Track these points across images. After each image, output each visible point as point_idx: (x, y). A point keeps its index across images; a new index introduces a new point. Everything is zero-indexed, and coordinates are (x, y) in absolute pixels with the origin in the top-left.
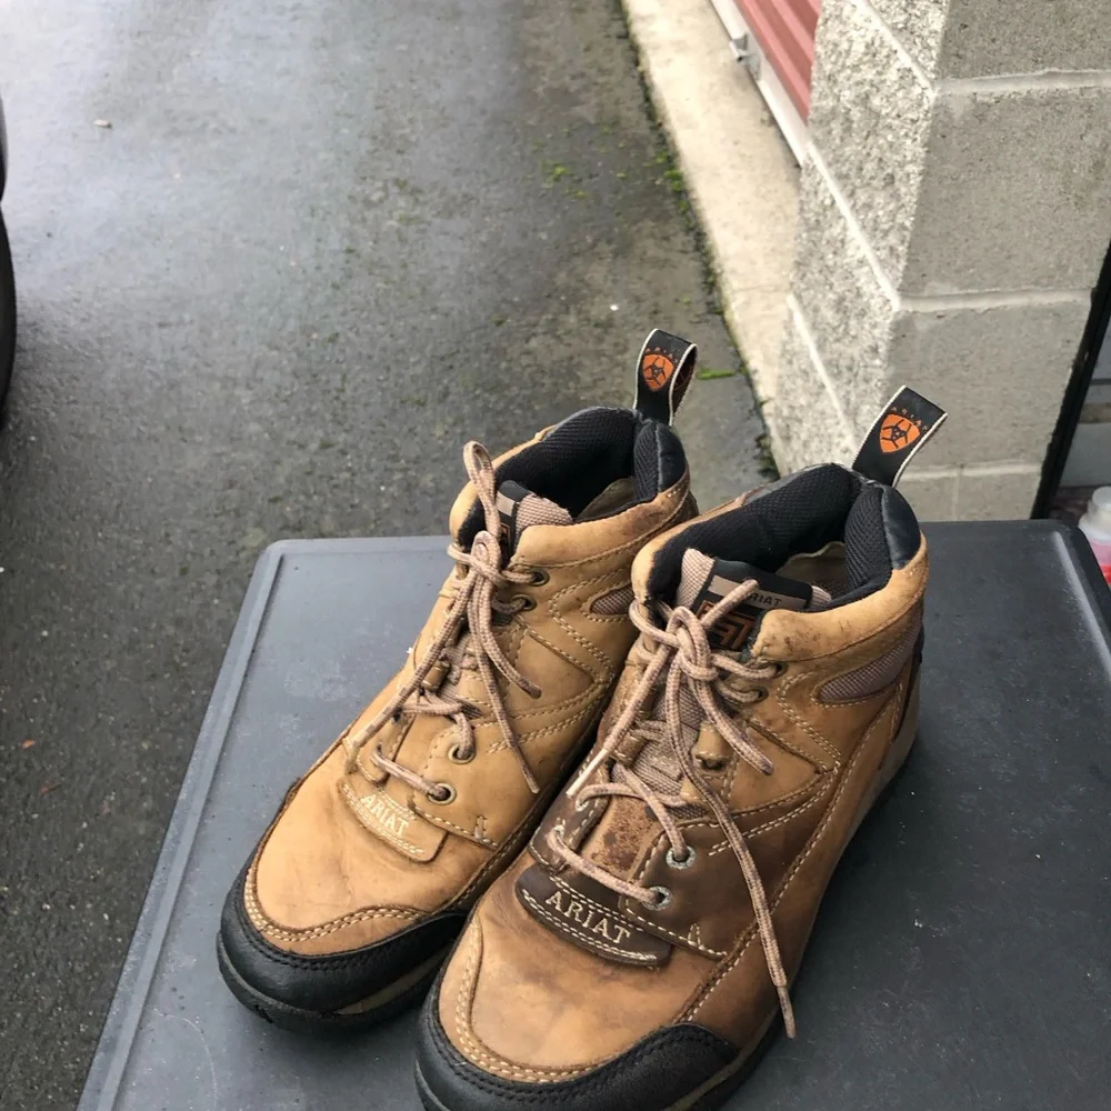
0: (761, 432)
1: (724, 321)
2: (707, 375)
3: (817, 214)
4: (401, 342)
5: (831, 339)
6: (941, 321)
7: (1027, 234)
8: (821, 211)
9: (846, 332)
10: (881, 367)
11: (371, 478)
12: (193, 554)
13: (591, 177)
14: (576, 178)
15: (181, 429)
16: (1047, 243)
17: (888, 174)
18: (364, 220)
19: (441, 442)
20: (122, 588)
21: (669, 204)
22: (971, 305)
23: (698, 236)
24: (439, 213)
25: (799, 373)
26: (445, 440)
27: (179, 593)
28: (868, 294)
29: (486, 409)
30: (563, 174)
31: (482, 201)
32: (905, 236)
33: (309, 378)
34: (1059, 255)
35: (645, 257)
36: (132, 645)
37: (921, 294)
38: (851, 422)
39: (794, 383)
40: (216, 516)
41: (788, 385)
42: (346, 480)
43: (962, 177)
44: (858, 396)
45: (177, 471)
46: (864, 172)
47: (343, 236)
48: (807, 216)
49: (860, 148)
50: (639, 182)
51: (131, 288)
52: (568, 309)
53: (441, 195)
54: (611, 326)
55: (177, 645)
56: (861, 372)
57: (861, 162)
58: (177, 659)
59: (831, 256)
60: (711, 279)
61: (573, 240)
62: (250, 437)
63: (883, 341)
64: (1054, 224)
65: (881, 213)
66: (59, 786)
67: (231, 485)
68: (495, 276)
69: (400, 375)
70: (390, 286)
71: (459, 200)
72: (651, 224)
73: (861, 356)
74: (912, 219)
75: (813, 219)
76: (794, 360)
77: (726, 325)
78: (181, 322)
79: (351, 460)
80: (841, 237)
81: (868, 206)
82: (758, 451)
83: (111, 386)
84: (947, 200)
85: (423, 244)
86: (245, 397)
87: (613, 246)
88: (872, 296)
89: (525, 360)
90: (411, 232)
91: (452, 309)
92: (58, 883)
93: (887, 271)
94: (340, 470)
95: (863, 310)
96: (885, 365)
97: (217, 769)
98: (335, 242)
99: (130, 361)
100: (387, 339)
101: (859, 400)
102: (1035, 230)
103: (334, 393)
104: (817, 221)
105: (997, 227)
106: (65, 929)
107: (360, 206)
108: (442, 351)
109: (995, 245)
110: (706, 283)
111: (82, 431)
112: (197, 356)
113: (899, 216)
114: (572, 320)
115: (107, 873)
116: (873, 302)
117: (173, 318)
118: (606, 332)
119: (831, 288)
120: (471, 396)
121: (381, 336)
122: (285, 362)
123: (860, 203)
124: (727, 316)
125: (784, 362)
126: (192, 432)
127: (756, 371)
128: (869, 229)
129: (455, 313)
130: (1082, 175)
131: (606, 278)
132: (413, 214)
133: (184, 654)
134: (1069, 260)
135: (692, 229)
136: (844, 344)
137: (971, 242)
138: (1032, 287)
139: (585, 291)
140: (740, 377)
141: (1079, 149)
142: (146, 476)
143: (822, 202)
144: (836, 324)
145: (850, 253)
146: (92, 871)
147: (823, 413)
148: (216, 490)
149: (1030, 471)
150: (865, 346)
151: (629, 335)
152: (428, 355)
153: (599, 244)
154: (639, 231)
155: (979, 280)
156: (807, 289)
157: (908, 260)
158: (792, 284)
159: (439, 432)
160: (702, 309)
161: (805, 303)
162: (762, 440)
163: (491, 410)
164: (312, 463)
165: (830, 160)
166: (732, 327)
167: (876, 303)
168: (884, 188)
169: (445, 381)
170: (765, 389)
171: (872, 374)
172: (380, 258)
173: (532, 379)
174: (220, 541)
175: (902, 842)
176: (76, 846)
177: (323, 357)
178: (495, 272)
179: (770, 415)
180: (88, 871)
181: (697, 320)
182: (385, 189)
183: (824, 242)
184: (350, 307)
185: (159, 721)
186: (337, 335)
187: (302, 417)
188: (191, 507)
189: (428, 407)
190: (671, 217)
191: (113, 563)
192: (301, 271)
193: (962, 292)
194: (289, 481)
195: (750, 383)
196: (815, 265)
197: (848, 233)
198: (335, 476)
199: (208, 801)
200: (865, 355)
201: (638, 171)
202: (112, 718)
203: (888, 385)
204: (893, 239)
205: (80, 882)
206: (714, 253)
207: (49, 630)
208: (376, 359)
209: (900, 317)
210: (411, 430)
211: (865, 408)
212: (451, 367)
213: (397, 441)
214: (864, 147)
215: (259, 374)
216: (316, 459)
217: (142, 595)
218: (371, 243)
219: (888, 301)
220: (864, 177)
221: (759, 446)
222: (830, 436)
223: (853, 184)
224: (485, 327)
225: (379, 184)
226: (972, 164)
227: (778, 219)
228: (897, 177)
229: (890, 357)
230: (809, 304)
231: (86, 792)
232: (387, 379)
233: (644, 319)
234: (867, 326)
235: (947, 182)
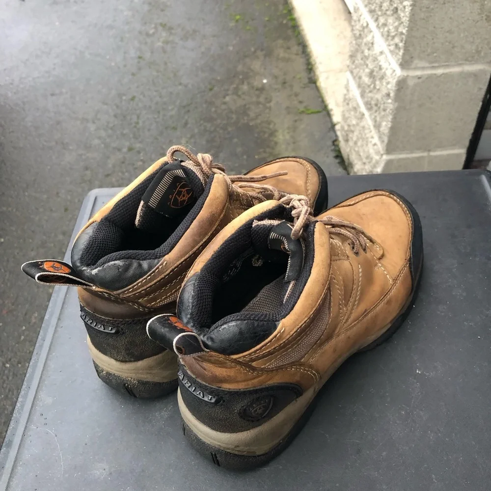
0: (335, 138)
1: (316, 87)
2: (309, 112)
3: (360, 31)
4: (165, 99)
5: (367, 91)
6: (420, 80)
7: (462, 35)
8: (362, 29)
9: (375, 87)
10: (391, 103)
12: (70, 202)
13: (253, 20)
14: (246, 21)
15: (63, 143)
16: (471, 40)
17: (395, 8)
18: (146, 43)
20: (37, 218)
21: (290, 32)
22: (434, 72)
23: (303, 46)
24: (182, 39)
25: (352, 109)
27: (64, 220)
28: (385, 69)
29: (205, 131)
30: (239, 19)
31: (202, 32)
32: (403, 38)
33: (122, 118)
34: (477, 46)
35: (279, 57)
36: (43, 245)
37: (410, 67)
38: (377, 131)
39: (350, 113)
41: (347, 115)
42: (140, 166)
43: (432, 7)
44: (380, 118)
45: (62, 163)
46: (383, 8)
47: (137, 51)
48: (355, 32)
50: (275, 22)
51: (38, 77)
52: (243, 82)
53: (182, 30)
54: (264, 90)
55: (64, 244)
56: (382, 107)
59: (367, 51)
60: (310, 67)
61: (245, 50)
62: (95, 146)
63: (392, 90)
64: (475, 30)
65: (391, 27)
66: (11, 310)
67: (86, 168)
68: (208, 68)
69: (164, 115)
70: (159, 74)
71: (191, 32)
72: (282, 41)
73: (382, 98)
74: (406, 29)
75: (358, 34)
76: (350, 103)
77: (318, 89)
78: (61, 93)
79: (143, 156)
80: (371, 41)
81: (385, 25)
82: (333, 147)
83: (30, 124)
84: (424, 19)
85: (174, 53)
86: (92, 127)
87: (264, 52)
88: (387, 69)
89: (223, 107)
90: (168, 48)
91: (189, 83)
92: (12, 355)
93: (394, 56)
94: (137, 161)
95: (382, 76)
96: (393, 102)
97: (64, 303)
98: (133, 53)
99: (38, 112)
100: (158, 99)
101: (381, 120)
102: (466, 34)
103: (134, 125)
104: (360, 35)
105: (448, 32)
106: (17, 376)
107: (144, 36)
108: (184, 103)
109: (447, 41)
110: (308, 69)
111: (16, 145)
112: (69, 109)
113: (400, 28)
114: (245, 87)
116: (387, 72)
117: (57, 92)
118: (261, 93)
119: (367, 67)
120: (198, 124)
121: (155, 97)
122: (110, 111)
123: (380, 24)
124: (318, 84)
125: (345, 104)
126: (68, 145)
127: (332, 110)
128: (385, 36)
129: (190, 86)
131: (261, 68)
132: (169, 39)
134: (482, 48)
135: (301, 44)
136: (374, 93)
137: (435, 40)
138: (464, 62)
139: (251, 74)
140: (324, 112)
142: (47, 166)
143: (362, 25)
144: (370, 84)
145: (375, 49)
146: (28, 348)
147: (363, 127)
148: (80, 172)
149: (461, 152)
150: (384, 93)
151: (272, 94)
152: (178, 105)
153: (257, 51)
154: (276, 45)
155: (438, 59)
156: (355, 68)
157: (405, 50)
158: (348, 66)
159: (184, 142)
160: (306, 81)
161: (355, 74)
162: (335, 142)
163: (208, 131)
164: (124, 158)
165: (366, 3)
166: (321, 89)
167: (389, 73)
168: (393, 15)
169: (186, 118)
170: (336, 117)
171: (387, 107)
172: (154, 61)
173: (227, 116)
175: (410, 331)
176: (20, 338)
177: (128, 108)
178: (209, 66)
179: (339, 130)
180: (26, 349)
181: (304, 86)
182: (156, 28)
183: (363, 44)
184: (140, 84)
186: (135, 97)
187: (119, 136)
188: (68, 179)
189: (178, 130)
190: (291, 38)
191: (33, 207)
192: (117, 67)
194: (114, 166)
195: (328, 114)
196: (359, 56)
197: (375, 39)
198: (135, 163)
199: (59, 319)
200: (384, 98)
201: (275, 17)
203: (395, 112)
204: (397, 40)
205: (23, 354)
206: (311, 55)
207: (4, 239)
208: (153, 108)
209: (401, 78)
210: (170, 141)
211: (384, 124)
212: (189, 111)
213: (164, 147)
215: (99, 116)
216: (126, 156)
217: (47, 221)
218: (150, 54)
219: (394, 71)
220: (382, 10)
221: (334, 145)
222: (367, 138)
223: (377, 14)
224: (204, 92)
225: (153, 26)
227: (340, 38)
228: (399, 9)
229: (396, 98)
230: (357, 75)
231: (24, 313)
232: (158, 117)
233: (279, 86)
234: (384, 84)
235: (424, 9)
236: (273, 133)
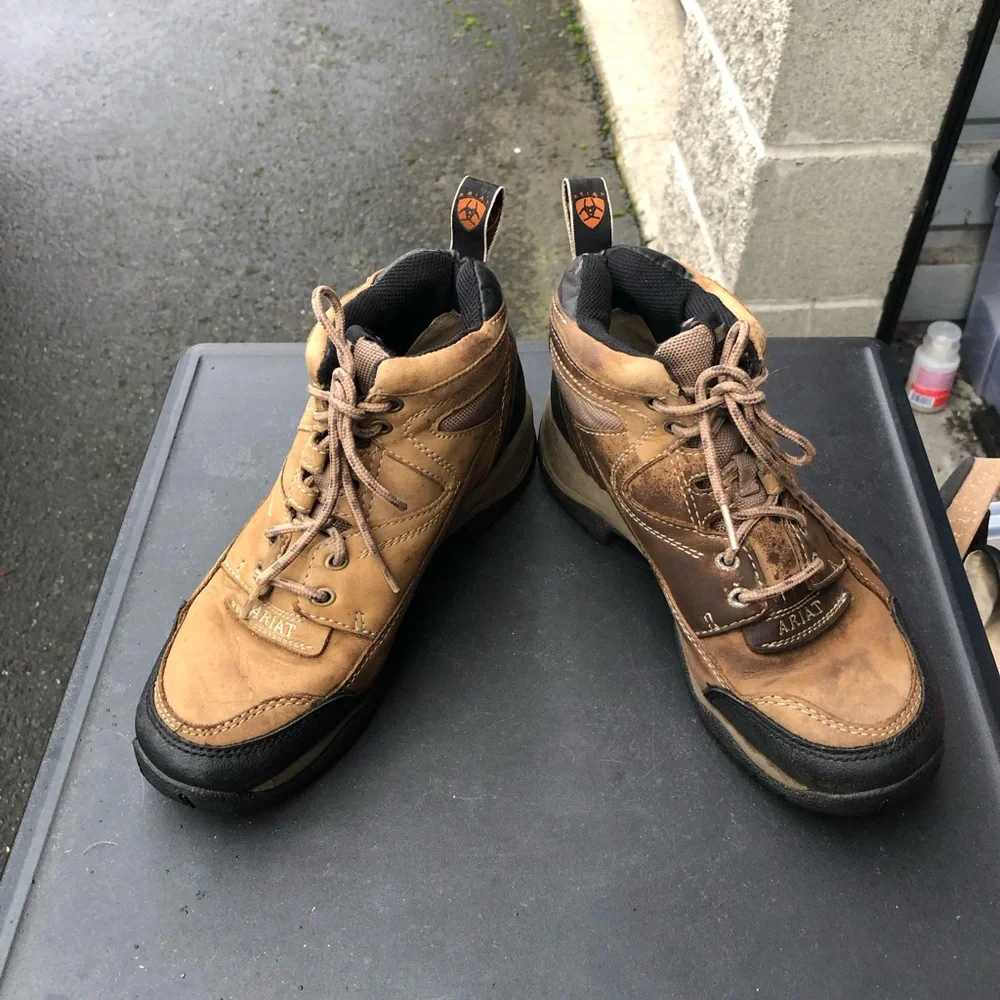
1: (616, 166)
3: (697, 67)
4: (321, 177)
5: (706, 183)
6: (800, 168)
7: (878, 91)
8: (701, 65)
9: (718, 177)
10: (746, 208)
11: (293, 301)
12: (131, 368)
13: (499, 27)
14: (486, 28)
15: (118, 255)
16: (895, 99)
17: (758, 32)
18: (287, 63)
19: (356, 270)
20: (66, 397)
21: (570, 55)
22: (826, 154)
23: (595, 87)
24: (358, 58)
25: (678, 214)
26: (361, 269)
27: (118, 402)
28: (738, 143)
29: (398, 242)
30: (474, 23)
31: (398, 48)
32: (769, 89)
33: (235, 209)
34: (906, 110)
35: (548, 104)
36: (77, 448)
37: (782, 144)
38: (720, 259)
39: (674, 223)
40: (151, 334)
41: (669, 225)
42: (269, 304)
43: (823, 35)
44: (726, 235)
45: (116, 293)
46: (738, 29)
47: (269, 78)
48: (689, 69)
49: (735, 6)
50: (543, 35)
51: (71, 122)
52: (475, 151)
53: (360, 41)
54: (514, 167)
55: (118, 449)
56: (730, 213)
57: (735, 19)
58: (117, 460)
59: (708, 106)
60: (605, 127)
61: (482, 86)
62: (182, 264)
63: (749, 184)
64: (902, 82)
65: (750, 67)
66: (14, 571)
67: (165, 306)
68: (408, 118)
69: (318, 208)
70: (312, 125)
71: (377, 46)
72: (553, 74)
73: (730, 198)
74: (776, 73)
75: (694, 72)
76: (675, 202)
77: (618, 170)
78: (117, 155)
79: (274, 286)
80: (716, 90)
81: (741, 61)
83: (53, 213)
84: (808, 57)
85: (343, 87)
86: (177, 226)
87: (518, 94)
88: (741, 144)
89: (435, 197)
90: (331, 75)
91: (369, 148)
92: (15, 653)
93: (754, 121)
94: (263, 295)
95: (733, 156)
96: (749, 208)
97: (144, 535)
98: (261, 83)
99: (68, 191)
100: (307, 175)
101: (727, 239)
102: (885, 87)
103: (259, 224)
104: (697, 74)
105: (852, 83)
106: (22, 692)
107: (284, 50)
108: (359, 186)
109: (849, 99)
110: (601, 130)
111: (27, 254)
112: (133, 187)
113: (765, 70)
114: (479, 161)
115: (58, 644)
116: (740, 149)
117: (109, 151)
118: (510, 173)
119: (707, 136)
120: (385, 229)
121: (304, 171)
122: (213, 194)
123: (733, 59)
124: (620, 161)
125: (667, 203)
126: (128, 257)
127: (642, 213)
128: (740, 82)
129: (371, 152)
130: (929, 36)
131: (510, 123)
132: (333, 59)
133: (124, 457)
134: (914, 115)
135: (591, 79)
136: (717, 188)
137: (828, 97)
138: (881, 139)
139: (491, 135)
140: (629, 217)
141: (926, 12)
142: (86, 296)
143: (702, 56)
144: (710, 169)
145: (723, 104)
146: (45, 644)
147: (697, 250)
148: (151, 311)
149: (872, 305)
150: (734, 189)
151: (530, 176)
152: (346, 190)
153: (505, 91)
154: (542, 79)
155: (835, 131)
156: (687, 137)
157: (772, 111)
158: (675, 132)
159: (354, 261)
160: (597, 153)
161: (685, 150)
163: (403, 242)
164: (238, 287)
165: (710, 17)
166: (623, 172)
167: (743, 151)
168: (754, 44)
169: (361, 215)
170: (650, 229)
171: (738, 214)
172: (303, 99)
173: (441, 214)
174: (155, 356)
176: (31, 622)
177: (248, 190)
178: (409, 114)
180: (42, 643)
181: (591, 164)
182: (308, 34)
183: (702, 94)
184: (274, 144)
185: (102, 515)
186: (262, 169)
187: (230, 246)
188: (128, 325)
189: (345, 239)
190: (572, 68)
191: (58, 375)
192: (228, 110)
193: (819, 142)
194: (217, 304)
195: (637, 223)
196: (694, 114)
197: (722, 86)
198: (259, 299)
200: (733, 197)
201: (543, 24)
202: (60, 512)
203: (752, 224)
204: (760, 92)
205: (34, 653)
206: (610, 103)
208: (297, 193)
209: (764, 163)
210: (328, 259)
211: (732, 246)
212: (367, 202)
213: (316, 269)
214: (739, 6)
215: (190, 204)
216: (242, 284)
217: (85, 404)
218: (294, 85)
219: (754, 148)
220: (737, 33)
223: (728, 40)
224: (399, 165)
225: (303, 29)
226: (831, 23)
227: (668, 73)
228: (766, 34)
229: (754, 199)
230: (689, 150)
231: (38, 576)
232: (307, 212)
233: (545, 162)
234: (735, 171)
235: (809, 40)
236: (528, 253)
